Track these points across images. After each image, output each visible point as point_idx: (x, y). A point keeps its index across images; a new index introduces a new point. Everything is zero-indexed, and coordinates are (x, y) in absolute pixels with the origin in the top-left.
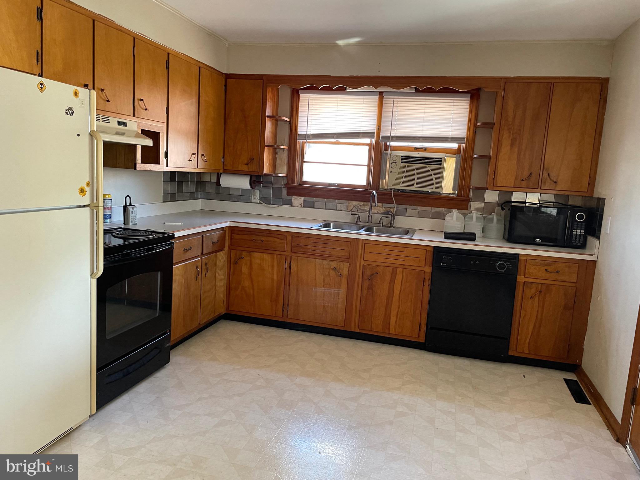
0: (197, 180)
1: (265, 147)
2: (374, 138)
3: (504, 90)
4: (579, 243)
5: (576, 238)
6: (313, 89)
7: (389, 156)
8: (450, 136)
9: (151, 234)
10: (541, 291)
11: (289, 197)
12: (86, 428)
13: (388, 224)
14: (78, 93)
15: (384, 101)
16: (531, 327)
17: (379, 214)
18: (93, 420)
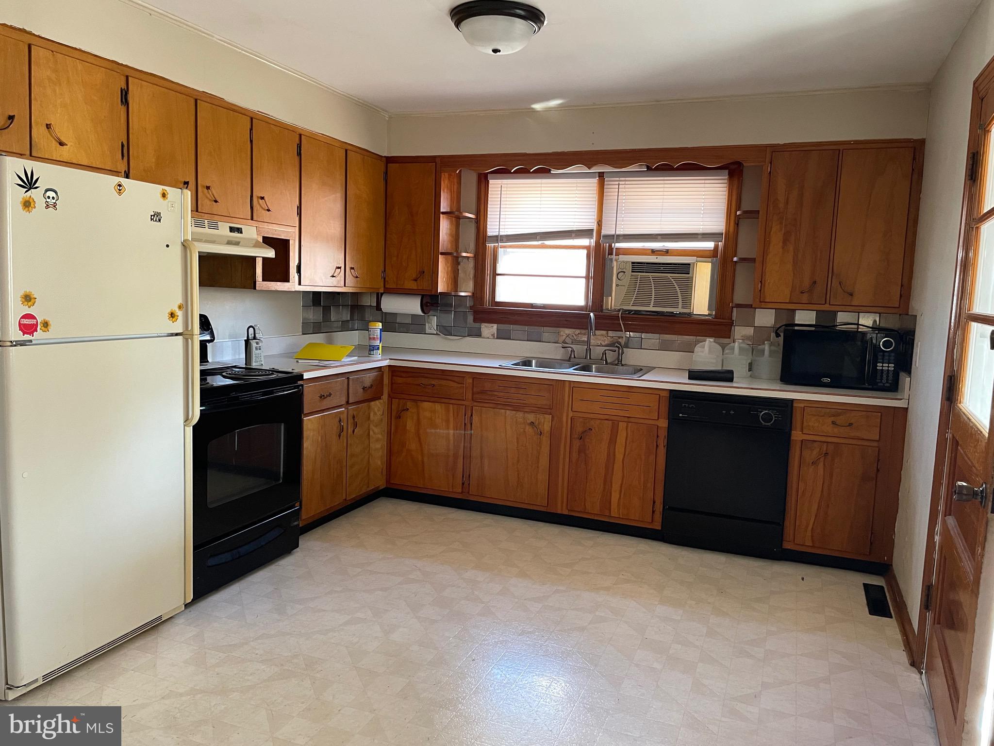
0: (353, 304)
1: (440, 255)
2: (592, 238)
3: (771, 163)
4: (887, 382)
5: (882, 376)
6: (504, 173)
7: (615, 263)
8: (701, 231)
9: (272, 374)
10: (828, 454)
11: (477, 325)
12: (180, 621)
13: (615, 361)
14: (166, 194)
15: (606, 185)
16: (815, 507)
17: (603, 346)
18: (190, 611)
